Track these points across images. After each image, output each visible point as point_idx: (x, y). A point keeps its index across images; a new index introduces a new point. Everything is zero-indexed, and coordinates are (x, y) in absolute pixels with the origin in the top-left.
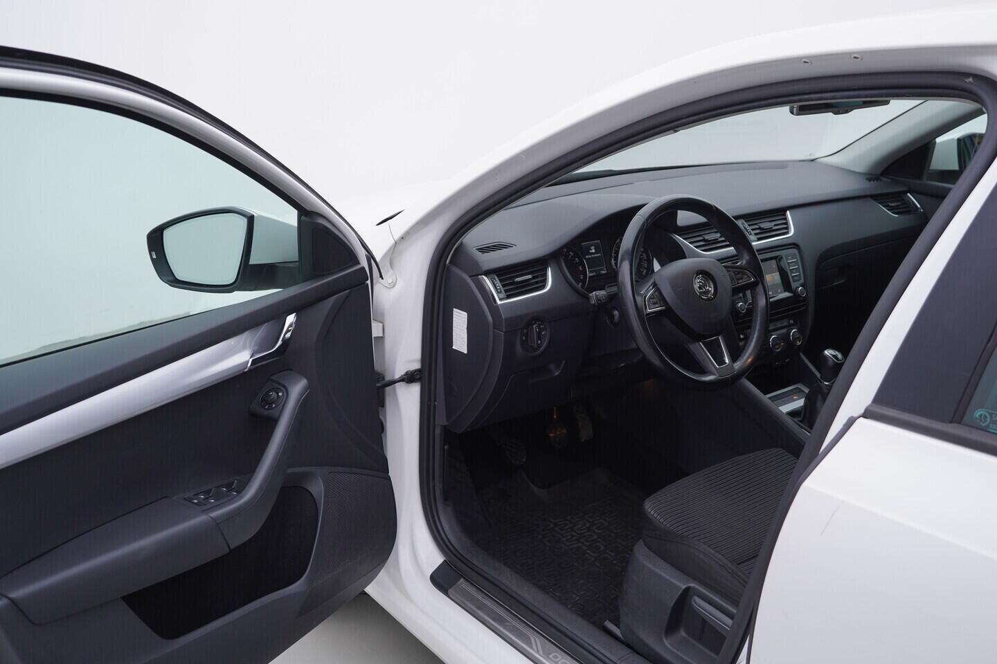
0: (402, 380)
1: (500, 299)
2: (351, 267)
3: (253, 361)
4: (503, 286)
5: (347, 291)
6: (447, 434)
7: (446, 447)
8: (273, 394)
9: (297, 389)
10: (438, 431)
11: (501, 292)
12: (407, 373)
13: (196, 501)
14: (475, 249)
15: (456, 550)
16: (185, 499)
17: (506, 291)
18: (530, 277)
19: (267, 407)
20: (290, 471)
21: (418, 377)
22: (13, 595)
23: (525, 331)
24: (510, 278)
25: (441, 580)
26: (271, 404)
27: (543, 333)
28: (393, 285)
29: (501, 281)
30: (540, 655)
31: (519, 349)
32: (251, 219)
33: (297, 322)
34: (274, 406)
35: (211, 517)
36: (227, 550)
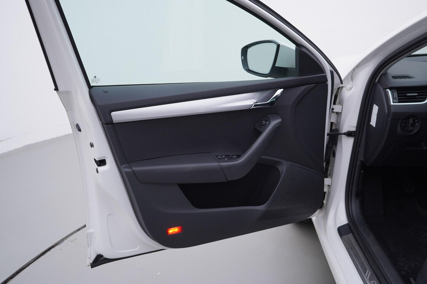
0: (344, 134)
1: (393, 102)
2: (319, 74)
3: (255, 105)
4: (398, 96)
5: (314, 85)
6: (363, 164)
7: (362, 171)
8: (264, 122)
9: (274, 123)
10: (358, 163)
11: (396, 99)
12: (348, 132)
13: (219, 157)
14: (391, 76)
15: (354, 220)
16: (216, 155)
17: (399, 99)
18: (416, 94)
19: (260, 127)
20: (263, 157)
21: (353, 135)
22: (134, 169)
23: (405, 121)
24: (404, 93)
25: (342, 231)
26: (262, 126)
27: (416, 124)
28: (351, 89)
29: (398, 94)
30: (367, 279)
31: (399, 129)
32: (278, 46)
33: (282, 93)
34: (263, 127)
35: (220, 165)
36: (226, 181)
